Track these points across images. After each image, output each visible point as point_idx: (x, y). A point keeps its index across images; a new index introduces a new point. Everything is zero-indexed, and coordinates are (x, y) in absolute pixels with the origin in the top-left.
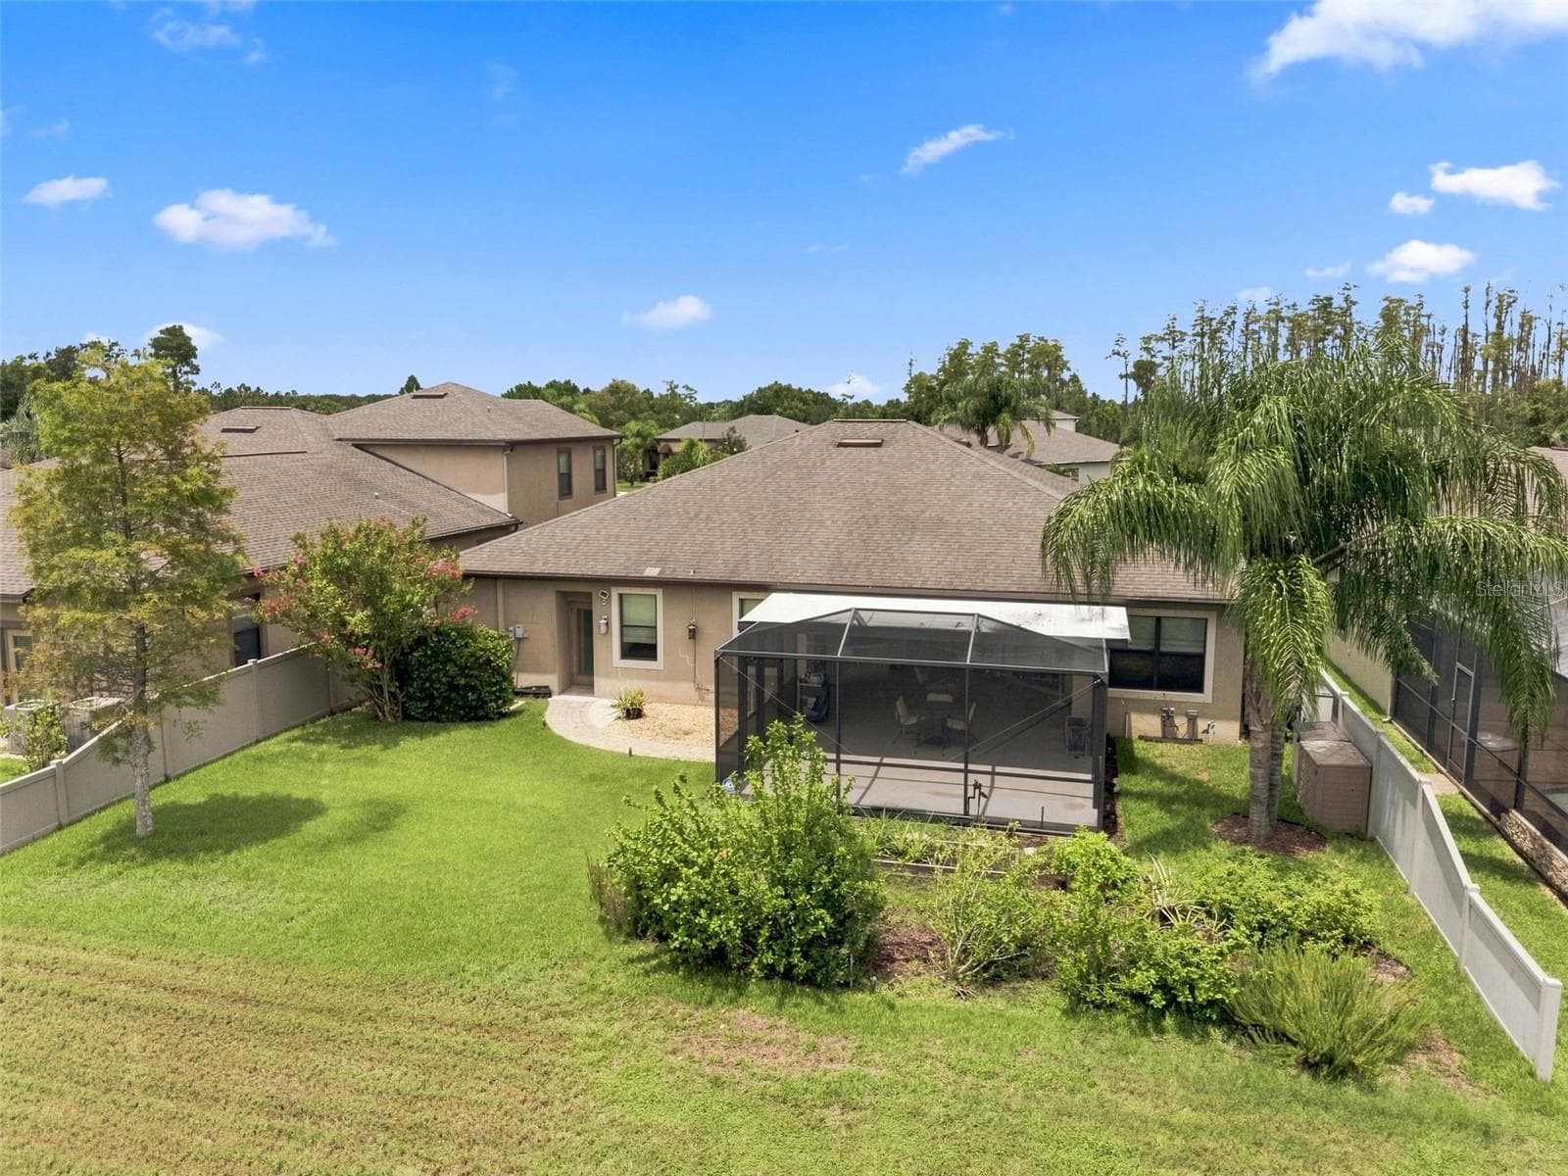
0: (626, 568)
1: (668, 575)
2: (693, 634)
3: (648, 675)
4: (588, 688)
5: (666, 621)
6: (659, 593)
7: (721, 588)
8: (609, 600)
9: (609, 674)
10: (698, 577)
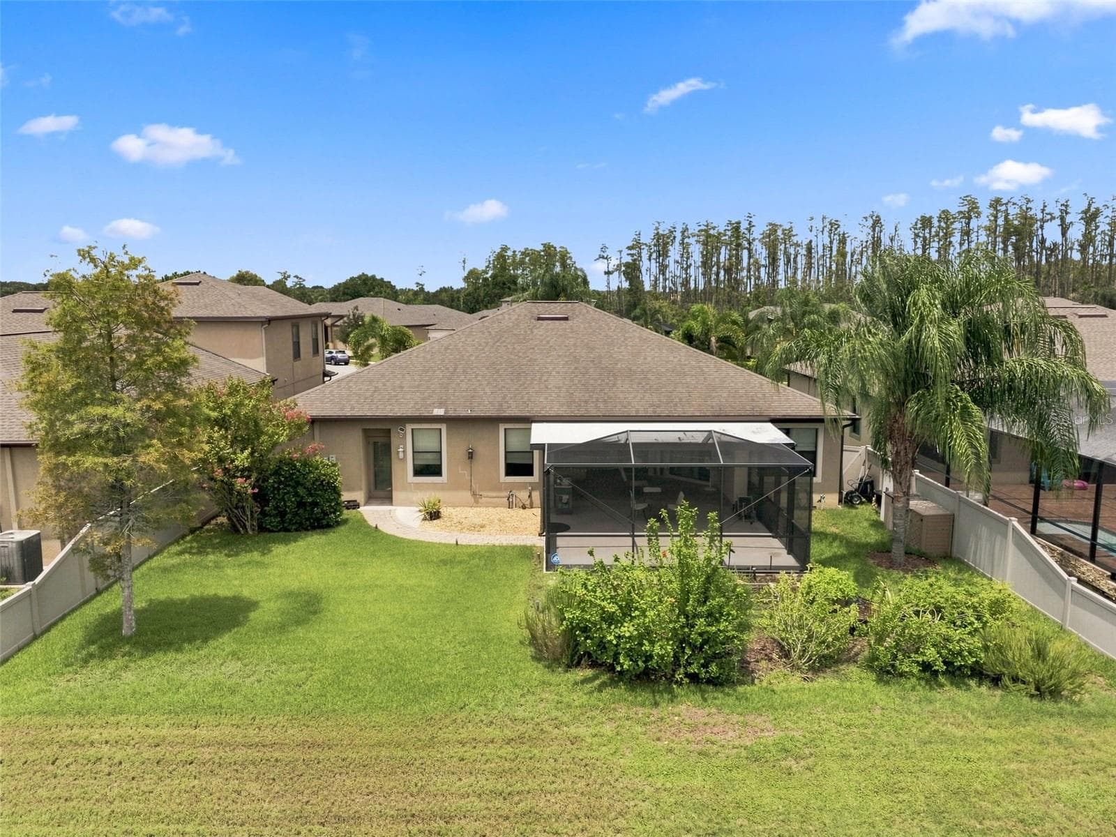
0: (418, 410)
1: (451, 413)
2: (471, 456)
3: (435, 487)
4: (388, 499)
5: (449, 449)
6: (444, 427)
7: (492, 421)
8: (405, 435)
9: (404, 489)
10: (474, 414)
